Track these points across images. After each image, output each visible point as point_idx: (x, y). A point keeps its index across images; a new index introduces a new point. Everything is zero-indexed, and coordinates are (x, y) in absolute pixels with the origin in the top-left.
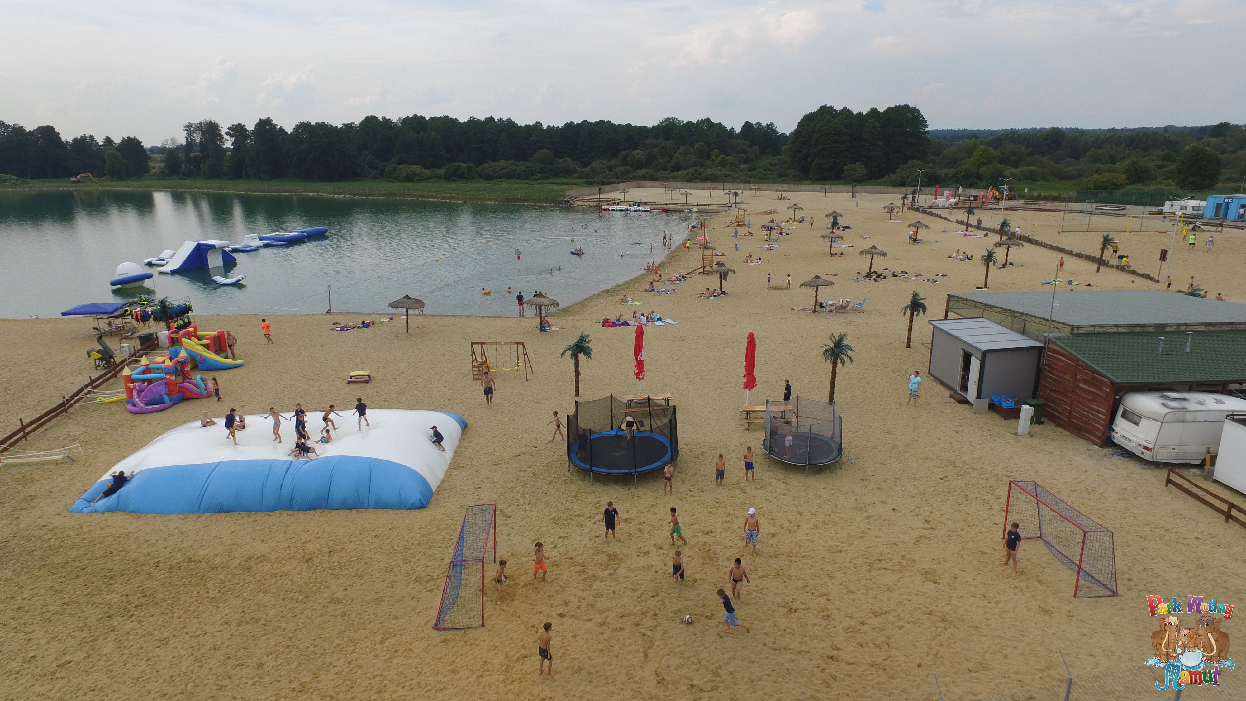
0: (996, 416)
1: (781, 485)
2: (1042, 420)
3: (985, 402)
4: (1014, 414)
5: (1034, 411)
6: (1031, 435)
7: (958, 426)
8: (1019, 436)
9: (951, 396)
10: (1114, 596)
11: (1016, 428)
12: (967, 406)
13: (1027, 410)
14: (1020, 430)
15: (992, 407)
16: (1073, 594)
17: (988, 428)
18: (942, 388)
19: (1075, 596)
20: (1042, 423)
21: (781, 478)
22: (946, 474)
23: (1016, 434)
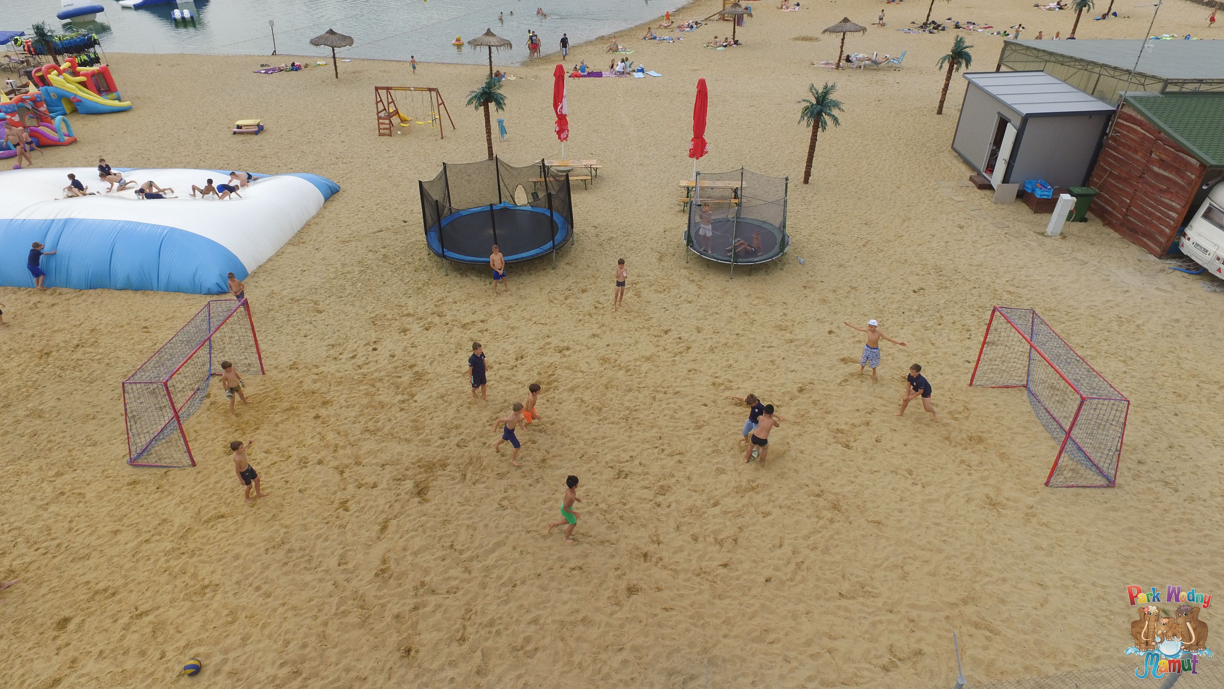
0: (1024, 208)
1: (693, 288)
2: (1087, 216)
3: (1013, 188)
4: (1048, 206)
5: (1076, 203)
6: (1063, 236)
7: (965, 219)
8: (1047, 236)
9: (971, 179)
10: (1108, 486)
11: (1046, 226)
12: (988, 192)
13: (1066, 201)
14: (1049, 230)
15: (1022, 195)
16: (1045, 480)
17: (1007, 223)
18: (964, 168)
19: (1047, 484)
20: (1084, 220)
21: (696, 279)
22: (923, 285)
23: (1042, 234)
